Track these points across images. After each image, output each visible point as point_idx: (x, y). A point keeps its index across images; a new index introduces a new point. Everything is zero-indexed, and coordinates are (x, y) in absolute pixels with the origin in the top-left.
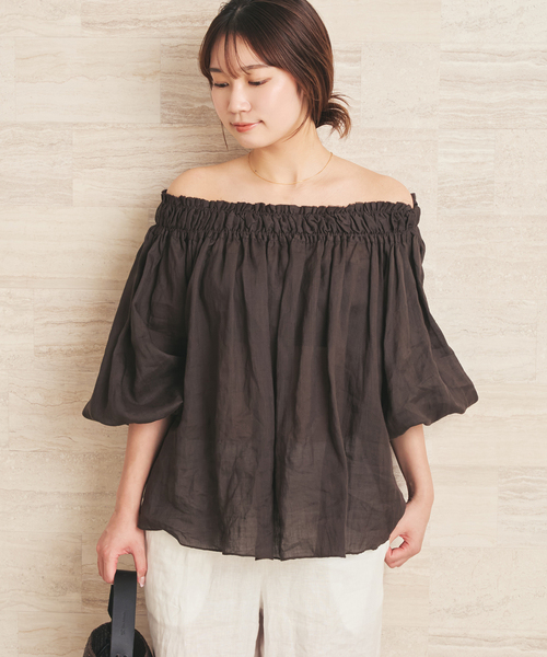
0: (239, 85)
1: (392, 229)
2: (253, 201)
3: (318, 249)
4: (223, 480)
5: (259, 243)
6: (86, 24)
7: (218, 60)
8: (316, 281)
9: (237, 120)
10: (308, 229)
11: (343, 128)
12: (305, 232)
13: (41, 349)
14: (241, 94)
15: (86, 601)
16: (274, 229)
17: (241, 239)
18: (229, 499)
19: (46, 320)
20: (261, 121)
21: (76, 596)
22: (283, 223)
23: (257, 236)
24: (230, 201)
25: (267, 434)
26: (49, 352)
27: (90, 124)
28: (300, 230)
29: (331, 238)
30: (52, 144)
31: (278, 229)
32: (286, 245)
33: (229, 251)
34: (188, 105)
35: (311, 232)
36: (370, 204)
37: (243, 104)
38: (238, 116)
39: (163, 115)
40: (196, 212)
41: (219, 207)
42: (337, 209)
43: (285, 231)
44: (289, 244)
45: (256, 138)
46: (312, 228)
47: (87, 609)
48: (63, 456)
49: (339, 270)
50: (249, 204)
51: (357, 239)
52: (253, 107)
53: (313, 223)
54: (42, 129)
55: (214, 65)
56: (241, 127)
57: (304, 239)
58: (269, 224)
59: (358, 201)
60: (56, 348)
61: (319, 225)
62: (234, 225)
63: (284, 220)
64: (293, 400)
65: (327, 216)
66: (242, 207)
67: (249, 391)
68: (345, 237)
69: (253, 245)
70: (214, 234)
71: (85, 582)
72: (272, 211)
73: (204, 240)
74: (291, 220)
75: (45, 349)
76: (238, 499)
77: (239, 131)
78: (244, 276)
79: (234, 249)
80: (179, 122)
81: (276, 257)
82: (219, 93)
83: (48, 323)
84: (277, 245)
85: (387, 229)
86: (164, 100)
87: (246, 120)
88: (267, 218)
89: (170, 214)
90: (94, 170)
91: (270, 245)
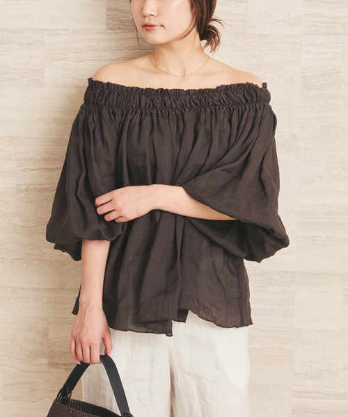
1: (247, 101)
2: (156, 87)
3: (201, 118)
5: (163, 117)
9: (147, 21)
10: (193, 104)
12: (192, 107)
13: (21, 187)
15: (51, 365)
16: (171, 106)
17: (151, 114)
19: (24, 167)
20: (162, 26)
21: (44, 361)
22: (177, 102)
23: (161, 112)
24: (141, 87)
26: (27, 190)
27: (57, 30)
28: (189, 106)
29: (208, 110)
30: (30, 44)
31: (174, 105)
32: (181, 117)
33: (144, 123)
34: (125, 17)
35: (196, 107)
36: (230, 86)
37: (152, 10)
38: (147, 18)
39: (108, 24)
40: (118, 94)
41: (134, 91)
42: (210, 90)
43: (179, 107)
44: (183, 115)
45: (158, 36)
46: (196, 104)
47: (52, 370)
48: (35, 263)
50: (153, 89)
51: (224, 108)
52: (159, 13)
53: (196, 101)
54: (23, 33)
56: (147, 27)
57: (192, 112)
58: (168, 103)
59: (222, 84)
60: (31, 187)
61: (200, 101)
62: (146, 104)
63: (177, 100)
65: (205, 95)
68: (217, 108)
69: (160, 118)
70: (133, 111)
71: (50, 351)
72: (169, 94)
73: (126, 115)
74: (182, 99)
75: (23, 187)
77: (147, 30)
78: (155, 140)
79: (147, 121)
80: (119, 29)
81: (175, 126)
82: (136, 3)
83: (26, 169)
84: (175, 117)
85: (244, 101)
86: (109, 13)
87: (153, 22)
88: (166, 98)
89: (99, 95)
90: (59, 62)
91: (171, 117)
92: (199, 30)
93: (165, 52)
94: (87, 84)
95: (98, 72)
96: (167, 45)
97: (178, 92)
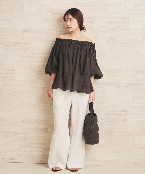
0: (69, 21)
4: (65, 79)
6: (52, 14)
7: (66, 17)
8: (79, 50)
11: (84, 30)
12: (77, 44)
14: (69, 23)
18: (66, 82)
20: (71, 27)
25: (72, 72)
38: (68, 26)
39: (64, 28)
40: (62, 41)
41: (65, 40)
43: (75, 43)
44: (75, 45)
46: (79, 43)
49: (83, 49)
51: (85, 46)
55: (65, 18)
56: (68, 28)
58: (72, 42)
62: (67, 42)
64: (75, 67)
65: (81, 42)
66: (68, 40)
67: (69, 66)
68: (83, 45)
69: (70, 45)
76: (67, 82)
79: (67, 45)
81: (73, 47)
82: (66, 23)
84: (73, 45)
89: (58, 41)
92: (80, 28)
93: (72, 33)
94: (56, 39)
95: (58, 36)
96: (73, 32)
97: (75, 41)
